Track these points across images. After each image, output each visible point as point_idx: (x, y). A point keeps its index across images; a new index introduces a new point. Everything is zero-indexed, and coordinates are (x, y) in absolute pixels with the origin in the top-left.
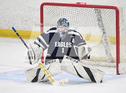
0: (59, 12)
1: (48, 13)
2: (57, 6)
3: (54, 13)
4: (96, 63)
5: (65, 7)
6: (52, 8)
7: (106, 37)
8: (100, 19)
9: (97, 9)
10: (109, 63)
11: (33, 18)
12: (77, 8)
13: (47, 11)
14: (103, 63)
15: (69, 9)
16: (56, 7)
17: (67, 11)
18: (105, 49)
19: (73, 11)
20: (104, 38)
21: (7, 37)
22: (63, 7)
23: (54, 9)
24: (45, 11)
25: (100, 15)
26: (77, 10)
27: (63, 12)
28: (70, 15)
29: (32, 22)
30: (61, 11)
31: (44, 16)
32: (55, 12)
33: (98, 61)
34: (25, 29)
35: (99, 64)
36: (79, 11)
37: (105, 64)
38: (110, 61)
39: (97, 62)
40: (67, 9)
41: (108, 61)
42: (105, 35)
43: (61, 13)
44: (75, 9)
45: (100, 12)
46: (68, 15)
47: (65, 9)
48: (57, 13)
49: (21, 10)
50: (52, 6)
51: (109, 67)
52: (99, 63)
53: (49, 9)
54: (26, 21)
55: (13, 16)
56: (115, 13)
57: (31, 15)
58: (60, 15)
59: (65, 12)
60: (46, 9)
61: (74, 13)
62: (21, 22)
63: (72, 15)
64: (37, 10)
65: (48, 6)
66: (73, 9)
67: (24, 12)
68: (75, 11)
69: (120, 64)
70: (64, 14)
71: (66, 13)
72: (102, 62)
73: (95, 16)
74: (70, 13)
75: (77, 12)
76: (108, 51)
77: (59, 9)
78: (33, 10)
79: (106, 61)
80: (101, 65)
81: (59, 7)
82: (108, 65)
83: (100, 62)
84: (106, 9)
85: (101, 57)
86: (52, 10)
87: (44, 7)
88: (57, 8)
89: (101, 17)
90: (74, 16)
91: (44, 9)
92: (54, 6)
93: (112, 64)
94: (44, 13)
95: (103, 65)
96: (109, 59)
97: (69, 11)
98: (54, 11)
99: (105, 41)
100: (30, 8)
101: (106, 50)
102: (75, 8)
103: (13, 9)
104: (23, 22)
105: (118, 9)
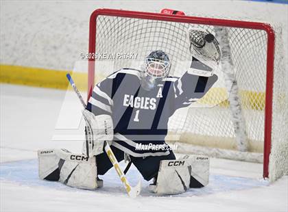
0: (131, 31)
1: (106, 33)
2: (128, 19)
3: (120, 34)
4: (212, 152)
5: (146, 21)
6: (116, 22)
7: (236, 94)
8: (228, 50)
9: (221, 27)
10: (243, 153)
11: (70, 42)
12: (173, 23)
13: (105, 28)
14: (229, 153)
15: (154, 25)
16: (124, 19)
17: (149, 30)
18: (235, 119)
19: (163, 30)
20: (234, 96)
21: (9, 82)
22: (141, 21)
23: (120, 23)
24: (101, 27)
25: (228, 42)
26: (172, 28)
27: (139, 32)
28: (156, 39)
29: (69, 51)
30: (135, 29)
31: (97, 40)
32: (123, 31)
33: (216, 146)
34: (52, 65)
35: (217, 154)
36: (177, 30)
37: (232, 154)
38: (243, 147)
39: (214, 149)
40: (150, 25)
41: (239, 146)
42: (235, 87)
43: (135, 33)
44: (168, 27)
45: (226, 35)
46: (151, 39)
47: (145, 26)
48: (127, 33)
49: (45, 23)
50: (115, 17)
51: (242, 160)
52: (217, 152)
53: (108, 24)
54: (55, 48)
55: (26, 35)
57: (68, 35)
58: (134, 38)
59: (144, 31)
60: (104, 23)
61: (166, 36)
62: (44, 49)
63: (161, 39)
64: (81, 25)
65: (107, 18)
66: (164, 25)
67: (52, 27)
68: (167, 31)
70: (143, 36)
71: (147, 35)
72: (224, 150)
74: (157, 34)
75: (172, 33)
76: (240, 124)
77: (132, 26)
78: (71, 23)
79: (234, 148)
80: (222, 155)
81: (133, 20)
82: (240, 157)
83: (220, 150)
84: (242, 29)
85: (224, 138)
86: (116, 27)
87: (97, 19)
88: (128, 23)
89: (228, 46)
90: (165, 41)
91: (98, 23)
92: (120, 18)
93: (248, 155)
94: (97, 32)
95: (226, 156)
96: (242, 144)
97: (153, 29)
98: (120, 28)
99: (234, 101)
100: (65, 18)
101: (237, 123)
102: (169, 23)
103: (27, 19)
104: (48, 50)
105: (272, 30)
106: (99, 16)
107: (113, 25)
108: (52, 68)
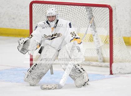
1: (37, 11)
2: (47, 5)
3: (43, 12)
4: (87, 63)
5: (55, 5)
6: (41, 6)
7: (97, 37)
9: (89, 7)
10: (101, 63)
11: (20, 16)
12: (67, 6)
14: (94, 63)
16: (45, 5)
19: (62, 9)
20: (96, 37)
22: (53, 5)
23: (43, 7)
24: (35, 9)
25: (92, 13)
26: (67, 8)
29: (20, 20)
31: (33, 15)
32: (45, 10)
33: (89, 60)
34: (13, 27)
35: (89, 64)
36: (69, 9)
37: (96, 64)
38: (101, 61)
39: (88, 62)
40: (57, 7)
44: (65, 8)
45: (91, 10)
49: (9, 8)
50: (41, 4)
51: (100, 67)
53: (38, 7)
54: (14, 19)
56: (108, 11)
57: (19, 13)
60: (36, 7)
61: (64, 12)
62: (9, 19)
63: (62, 14)
64: (25, 8)
65: (37, 4)
66: (63, 7)
67: (12, 9)
69: (113, 65)
73: (86, 15)
74: (60, 11)
75: (67, 10)
76: (100, 50)
77: (49, 8)
78: (21, 7)
79: (97, 61)
80: (91, 65)
81: (49, 5)
82: (100, 65)
83: (91, 62)
84: (98, 8)
85: (92, 57)
86: (41, 8)
87: (33, 5)
89: (92, 16)
90: (64, 14)
91: (33, 7)
93: (104, 64)
94: (33, 11)
95: (94, 65)
96: (100, 59)
97: (58, 9)
98: (43, 9)
99: (96, 40)
100: (18, 5)
101: (98, 50)
104: (11, 20)
105: (111, 8)
106: (34, 4)
107: (40, 8)
108: (13, 28)
